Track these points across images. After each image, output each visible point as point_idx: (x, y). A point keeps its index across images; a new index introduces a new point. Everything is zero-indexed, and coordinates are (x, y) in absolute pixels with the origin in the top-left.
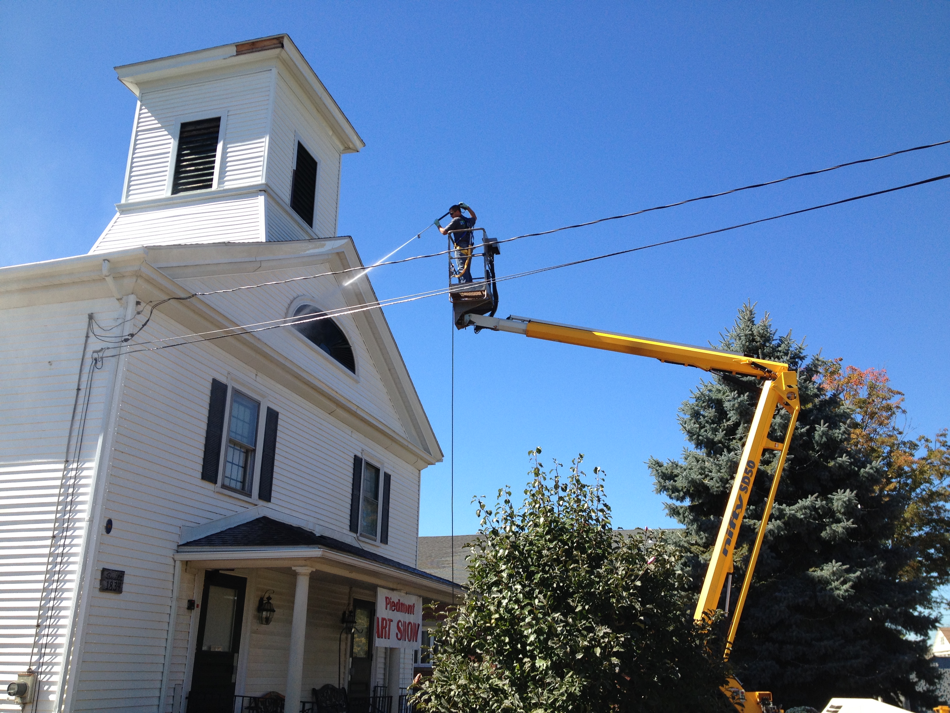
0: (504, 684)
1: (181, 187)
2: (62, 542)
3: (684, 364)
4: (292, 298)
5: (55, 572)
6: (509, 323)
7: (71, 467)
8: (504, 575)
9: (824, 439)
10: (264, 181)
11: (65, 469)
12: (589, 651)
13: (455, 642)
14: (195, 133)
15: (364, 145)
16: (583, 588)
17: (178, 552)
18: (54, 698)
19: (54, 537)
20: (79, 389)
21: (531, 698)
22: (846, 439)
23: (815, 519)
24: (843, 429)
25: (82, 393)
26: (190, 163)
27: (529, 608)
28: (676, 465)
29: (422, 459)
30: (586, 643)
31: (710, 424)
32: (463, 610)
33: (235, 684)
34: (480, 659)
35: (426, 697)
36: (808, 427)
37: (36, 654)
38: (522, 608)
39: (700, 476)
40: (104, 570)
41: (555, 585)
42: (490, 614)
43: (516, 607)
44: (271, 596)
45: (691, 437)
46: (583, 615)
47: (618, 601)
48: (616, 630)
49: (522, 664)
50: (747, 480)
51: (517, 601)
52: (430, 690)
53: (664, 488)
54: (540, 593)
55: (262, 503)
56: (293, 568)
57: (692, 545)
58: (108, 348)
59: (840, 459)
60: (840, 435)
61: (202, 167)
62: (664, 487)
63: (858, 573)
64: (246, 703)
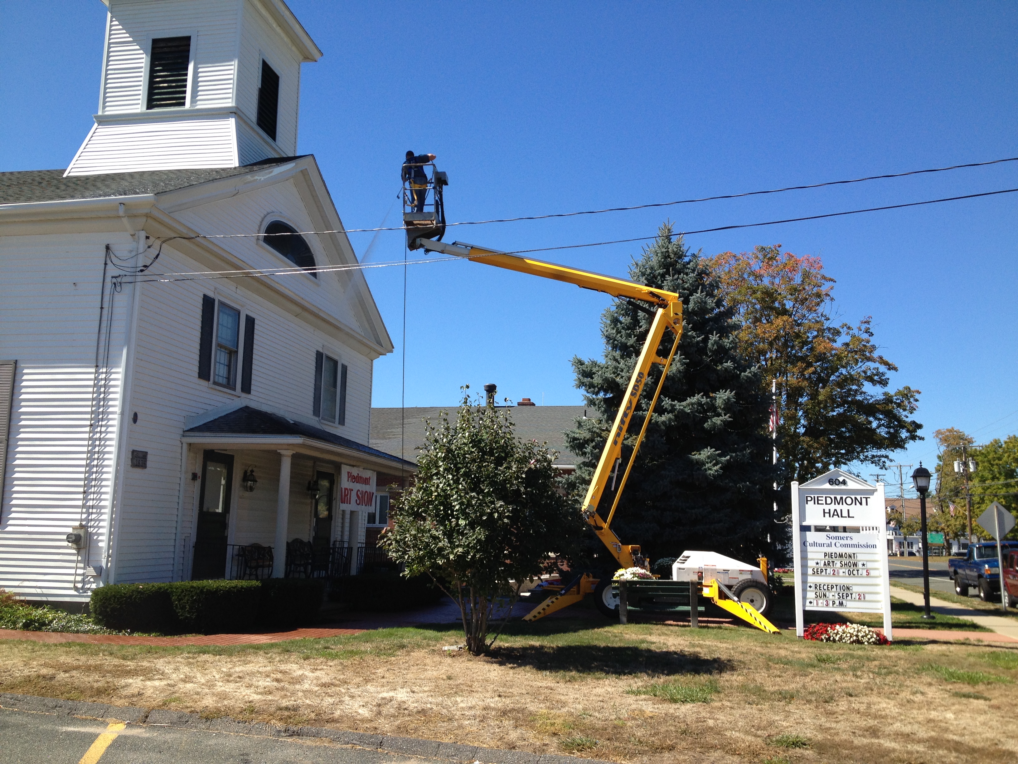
0: (439, 534)
1: (155, 103)
2: (99, 429)
3: (597, 290)
4: (262, 216)
5: (95, 453)
6: (454, 249)
7: (101, 371)
8: (441, 469)
9: (715, 347)
10: (234, 105)
11: (96, 372)
12: (491, 515)
13: (408, 509)
14: (166, 50)
15: (322, 54)
16: (489, 478)
17: (183, 436)
18: (103, 545)
19: (91, 425)
20: (102, 308)
21: (455, 542)
22: (732, 348)
23: (700, 413)
24: (731, 338)
25: (105, 312)
26: (163, 79)
27: (456, 490)
28: (594, 364)
29: (375, 351)
30: (489, 511)
31: (626, 330)
32: (414, 490)
33: (227, 537)
34: (424, 519)
35: (389, 542)
36: (703, 336)
37: (84, 513)
38: (452, 490)
39: (612, 375)
40: (133, 452)
41: (473, 476)
42: (432, 492)
43: (448, 488)
44: (254, 469)
45: (608, 341)
46: (489, 494)
47: (511, 486)
48: (507, 503)
49: (451, 522)
50: (636, 388)
51: (449, 485)
52: (392, 538)
53: (581, 384)
54: (463, 480)
55: (244, 395)
56: (278, 451)
57: (604, 430)
58: (125, 275)
59: (726, 364)
60: (728, 344)
61: (174, 84)
62: (583, 383)
63: (728, 457)
64: (236, 552)
